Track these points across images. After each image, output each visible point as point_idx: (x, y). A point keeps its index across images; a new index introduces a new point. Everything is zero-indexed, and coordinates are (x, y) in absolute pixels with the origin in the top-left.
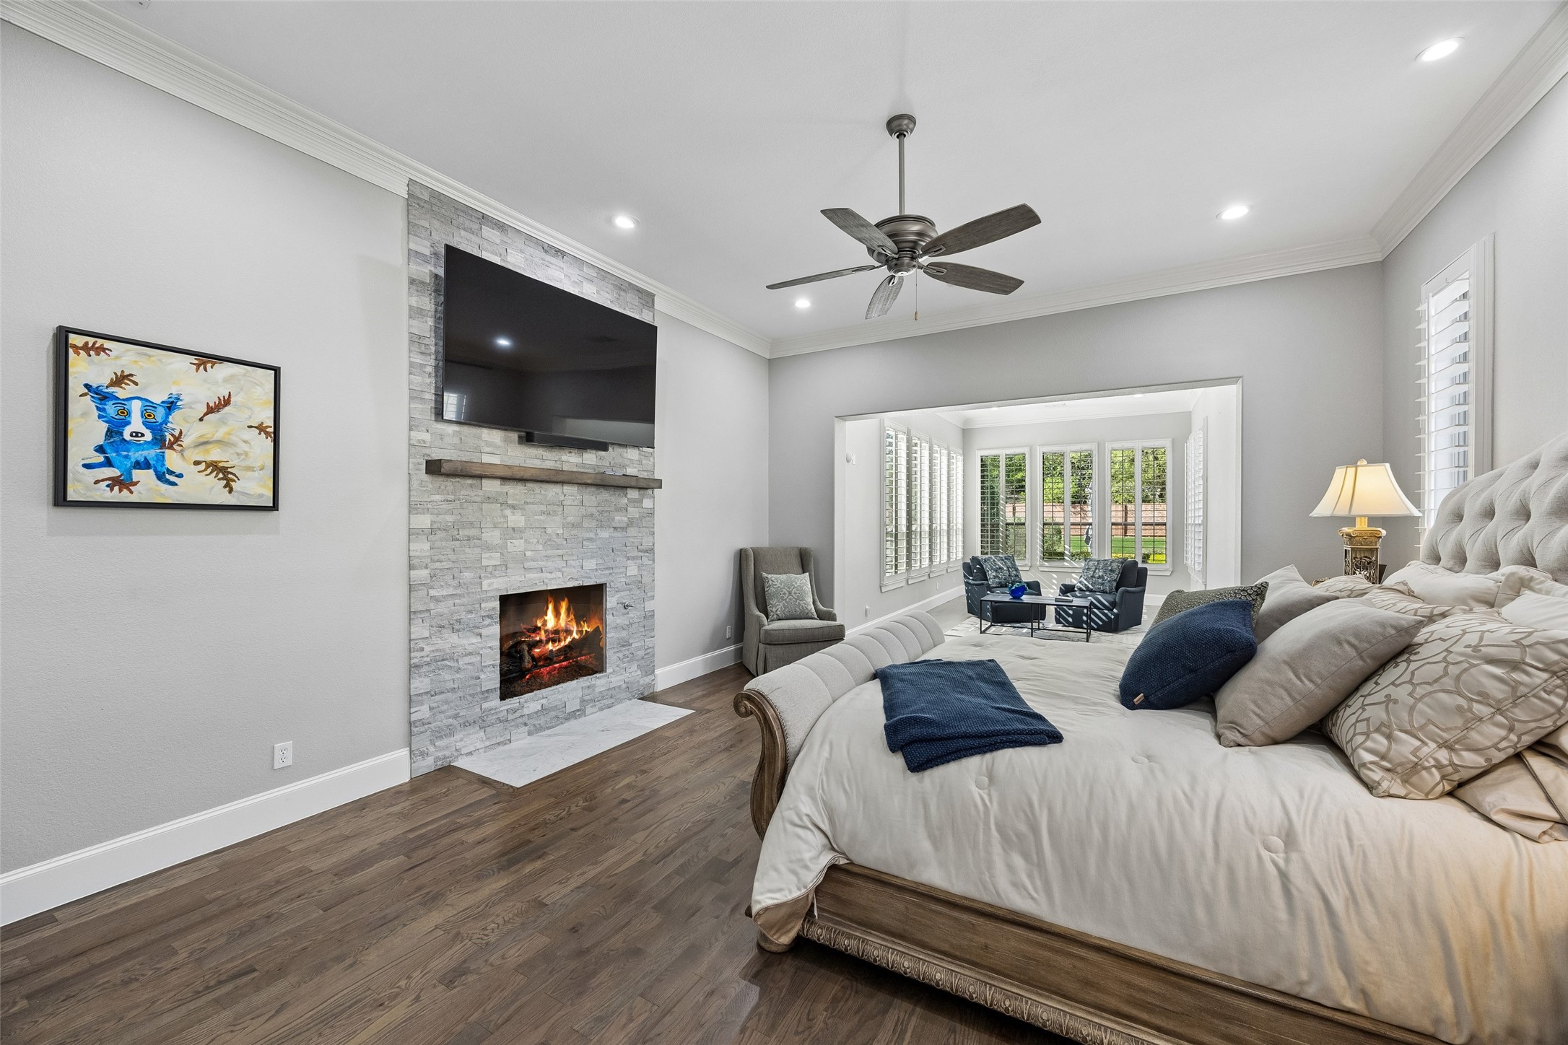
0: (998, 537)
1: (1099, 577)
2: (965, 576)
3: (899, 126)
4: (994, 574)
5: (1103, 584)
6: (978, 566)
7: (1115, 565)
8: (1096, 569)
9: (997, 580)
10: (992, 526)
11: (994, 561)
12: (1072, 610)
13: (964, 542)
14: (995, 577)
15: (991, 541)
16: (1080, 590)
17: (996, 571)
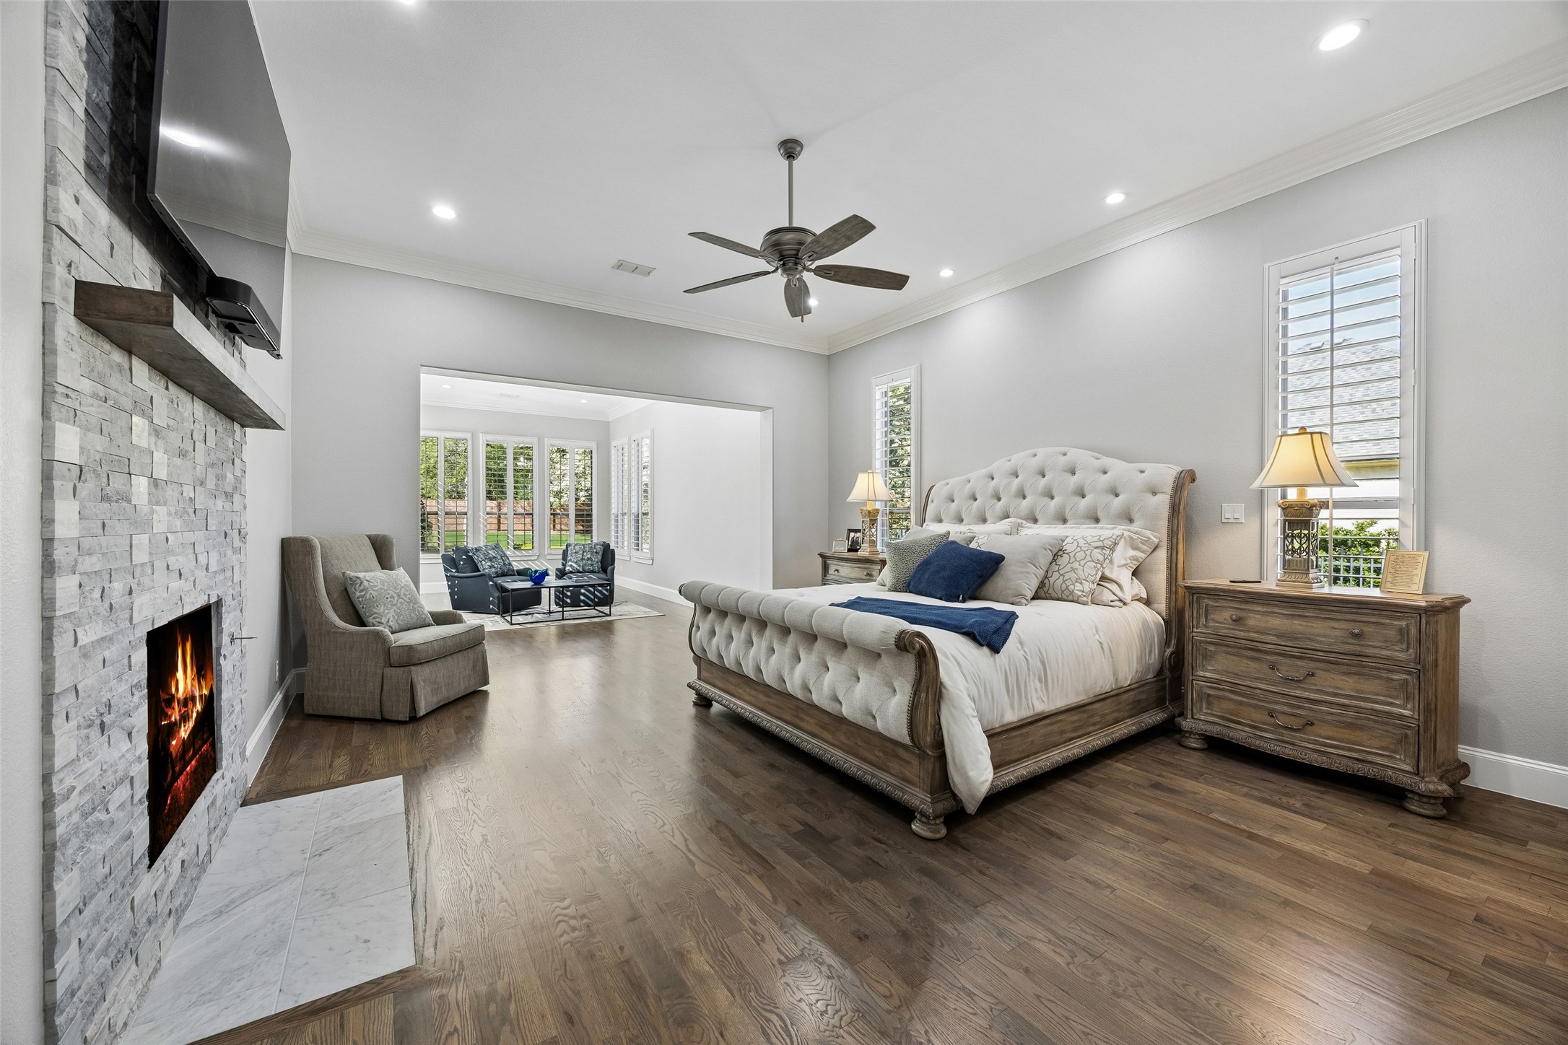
1: (588, 559)
2: (446, 570)
3: (790, 149)
4: (489, 564)
5: (592, 565)
6: (464, 557)
7: (598, 547)
8: (584, 552)
9: (493, 570)
11: (486, 550)
12: (570, 591)
14: (489, 567)
16: (572, 572)
17: (490, 560)
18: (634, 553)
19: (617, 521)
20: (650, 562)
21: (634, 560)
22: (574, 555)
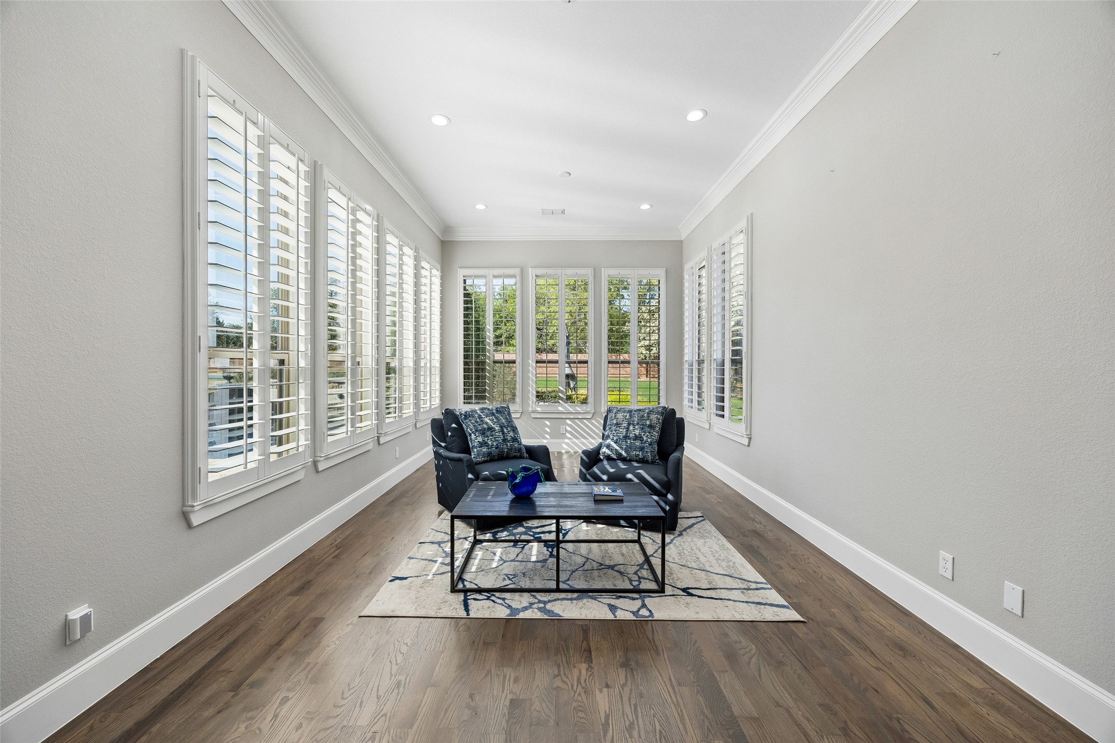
0: (484, 377)
1: (636, 438)
2: (434, 442)
4: (480, 439)
5: (642, 449)
6: (454, 425)
7: (654, 417)
8: (629, 424)
9: (485, 450)
10: (477, 363)
11: (480, 417)
13: (442, 385)
14: (482, 444)
15: (476, 383)
16: (609, 458)
17: (483, 433)
18: (716, 420)
19: (691, 371)
20: (746, 442)
21: (716, 430)
22: (614, 428)
